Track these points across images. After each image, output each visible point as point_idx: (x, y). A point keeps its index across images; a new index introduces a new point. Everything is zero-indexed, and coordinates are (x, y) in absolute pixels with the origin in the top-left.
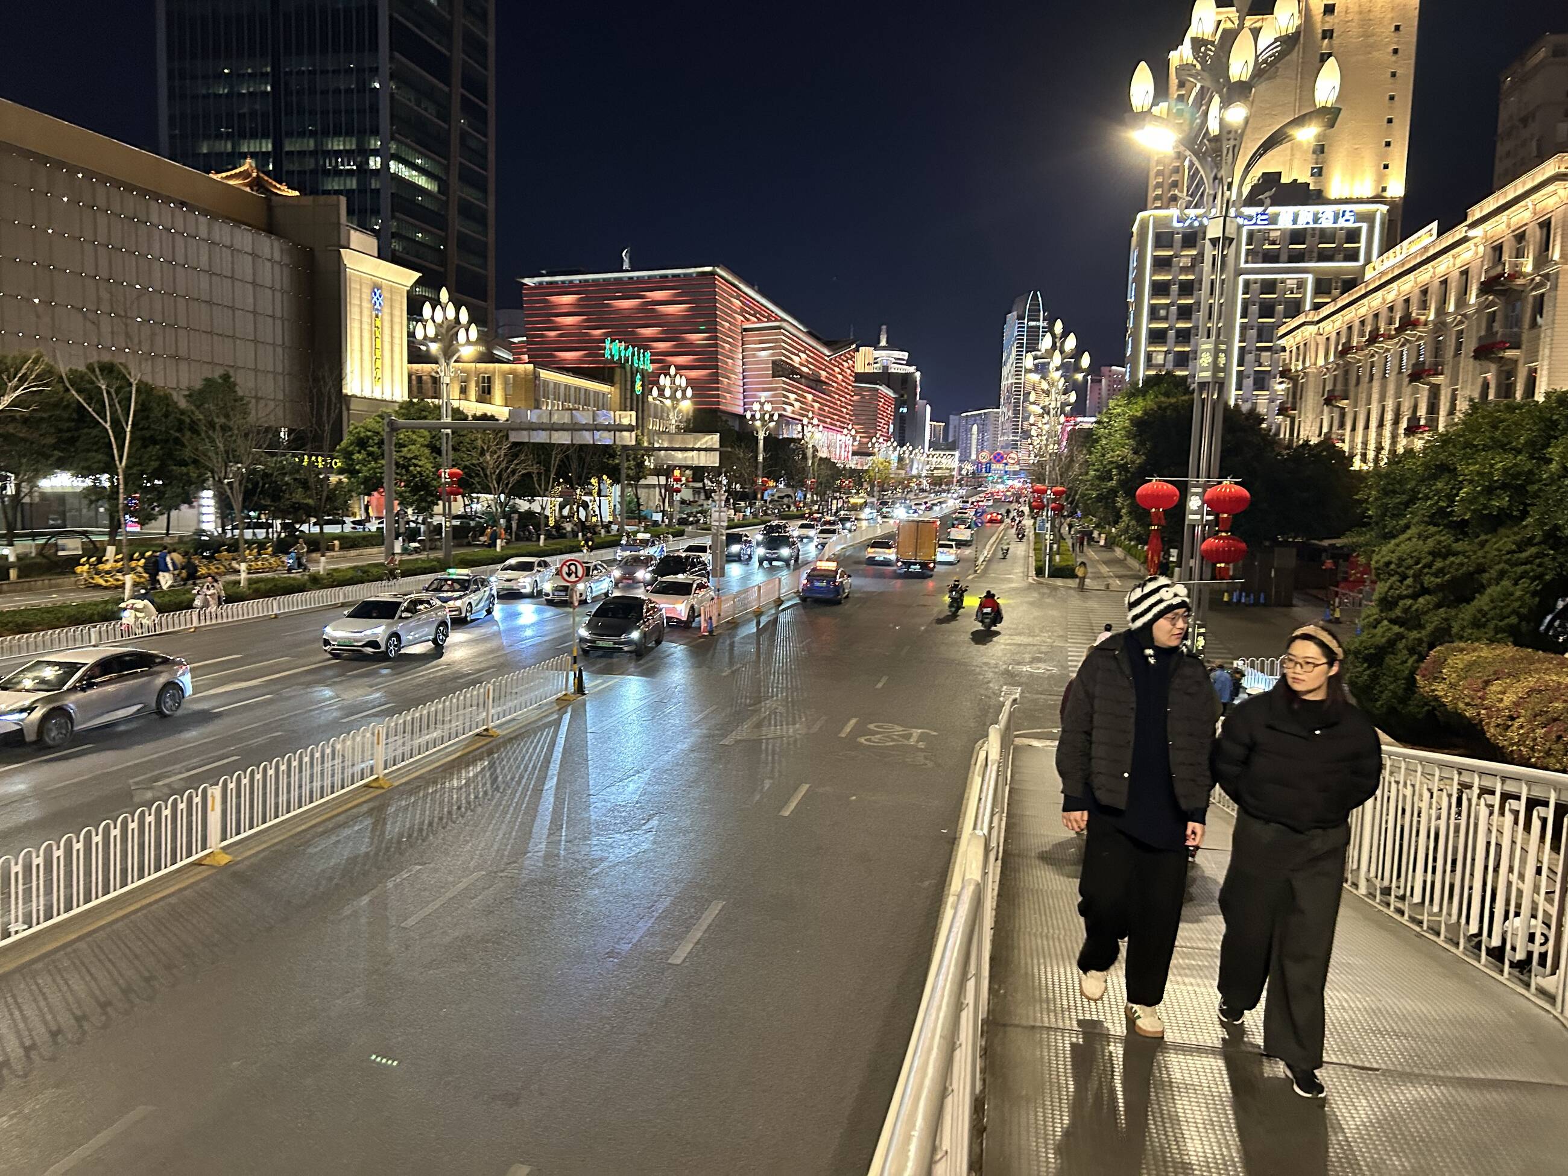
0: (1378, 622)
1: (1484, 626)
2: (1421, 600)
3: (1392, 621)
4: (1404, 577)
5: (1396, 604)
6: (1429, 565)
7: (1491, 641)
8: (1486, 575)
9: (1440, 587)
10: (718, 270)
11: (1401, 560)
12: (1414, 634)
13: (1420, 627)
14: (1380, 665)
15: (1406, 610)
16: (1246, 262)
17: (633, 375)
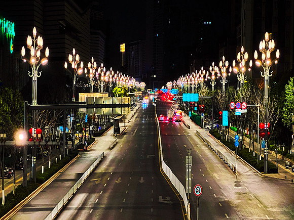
17: (10, 40)
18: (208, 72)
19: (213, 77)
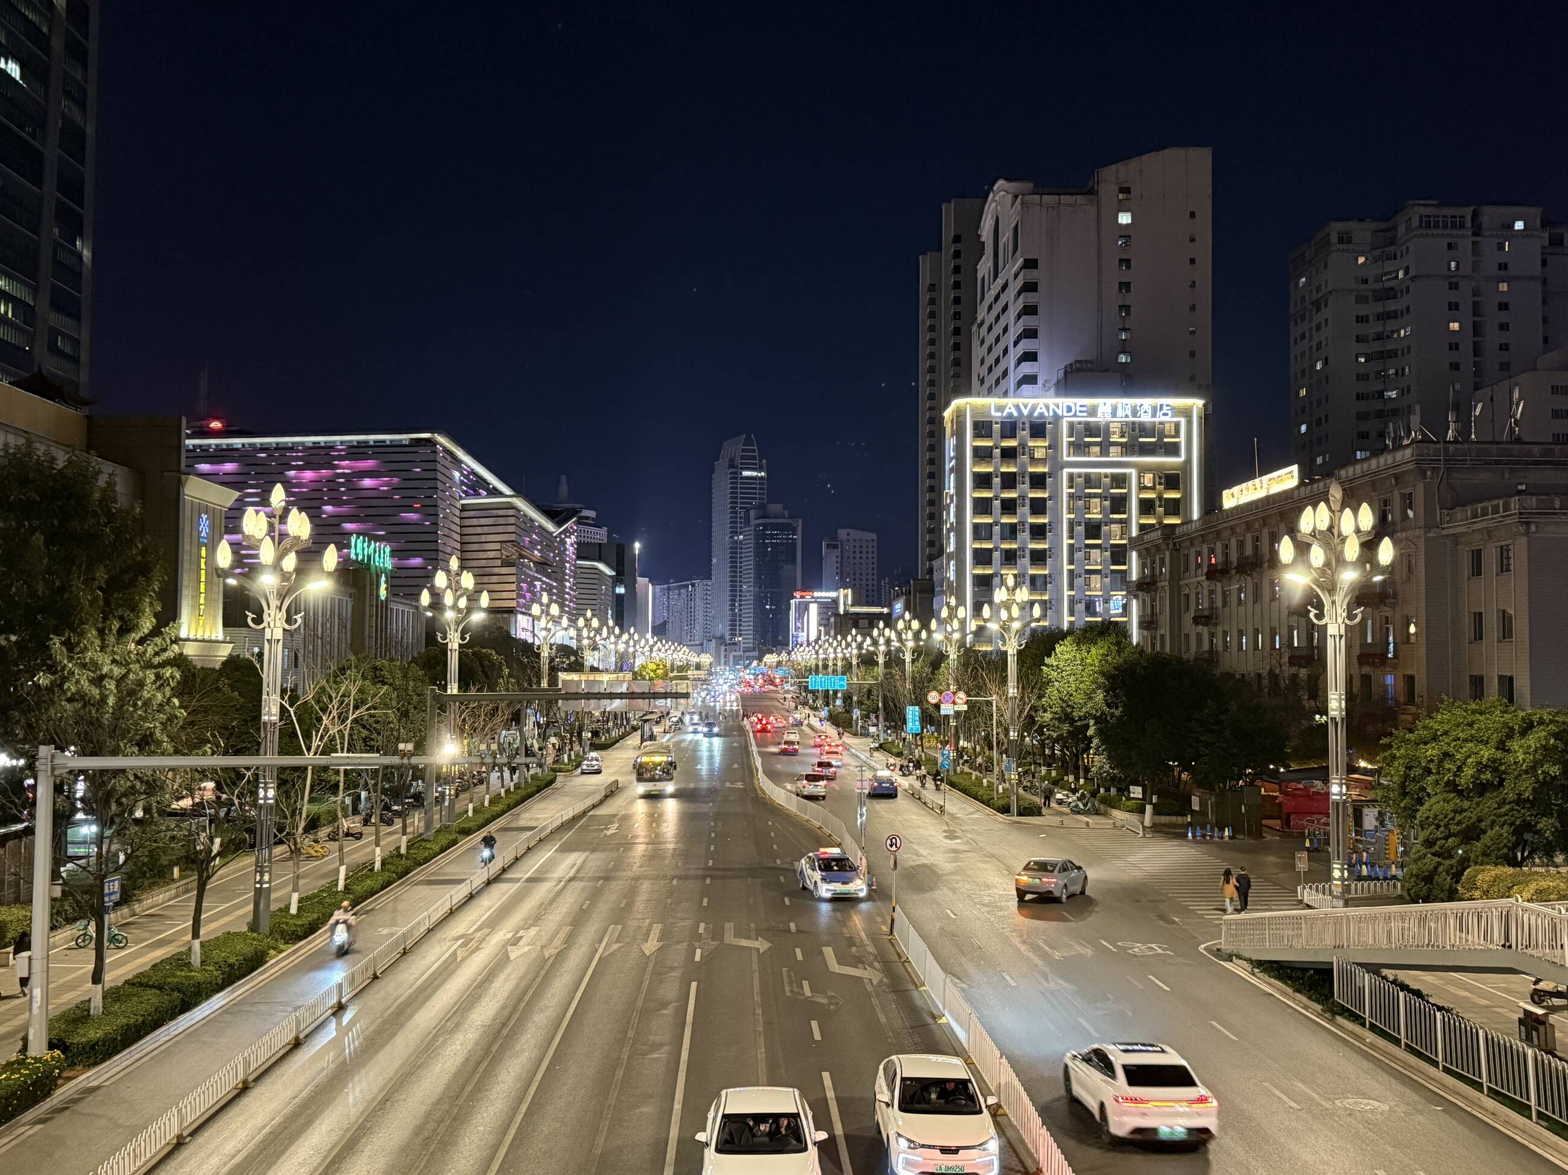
0: (1425, 855)
1: (1489, 855)
2: (1450, 840)
3: (1434, 854)
4: (1438, 827)
5: (1435, 844)
6: (1453, 819)
7: (1496, 865)
8: (1483, 824)
9: (1460, 832)
10: (440, 439)
11: (1436, 816)
12: (1448, 862)
13: (1451, 857)
14: (1431, 883)
15: (1441, 847)
16: (1069, 455)
17: (378, 577)
18: (868, 639)
19: (882, 648)
